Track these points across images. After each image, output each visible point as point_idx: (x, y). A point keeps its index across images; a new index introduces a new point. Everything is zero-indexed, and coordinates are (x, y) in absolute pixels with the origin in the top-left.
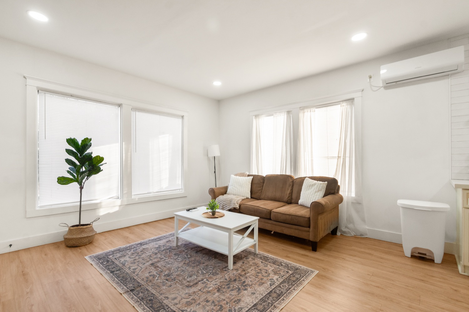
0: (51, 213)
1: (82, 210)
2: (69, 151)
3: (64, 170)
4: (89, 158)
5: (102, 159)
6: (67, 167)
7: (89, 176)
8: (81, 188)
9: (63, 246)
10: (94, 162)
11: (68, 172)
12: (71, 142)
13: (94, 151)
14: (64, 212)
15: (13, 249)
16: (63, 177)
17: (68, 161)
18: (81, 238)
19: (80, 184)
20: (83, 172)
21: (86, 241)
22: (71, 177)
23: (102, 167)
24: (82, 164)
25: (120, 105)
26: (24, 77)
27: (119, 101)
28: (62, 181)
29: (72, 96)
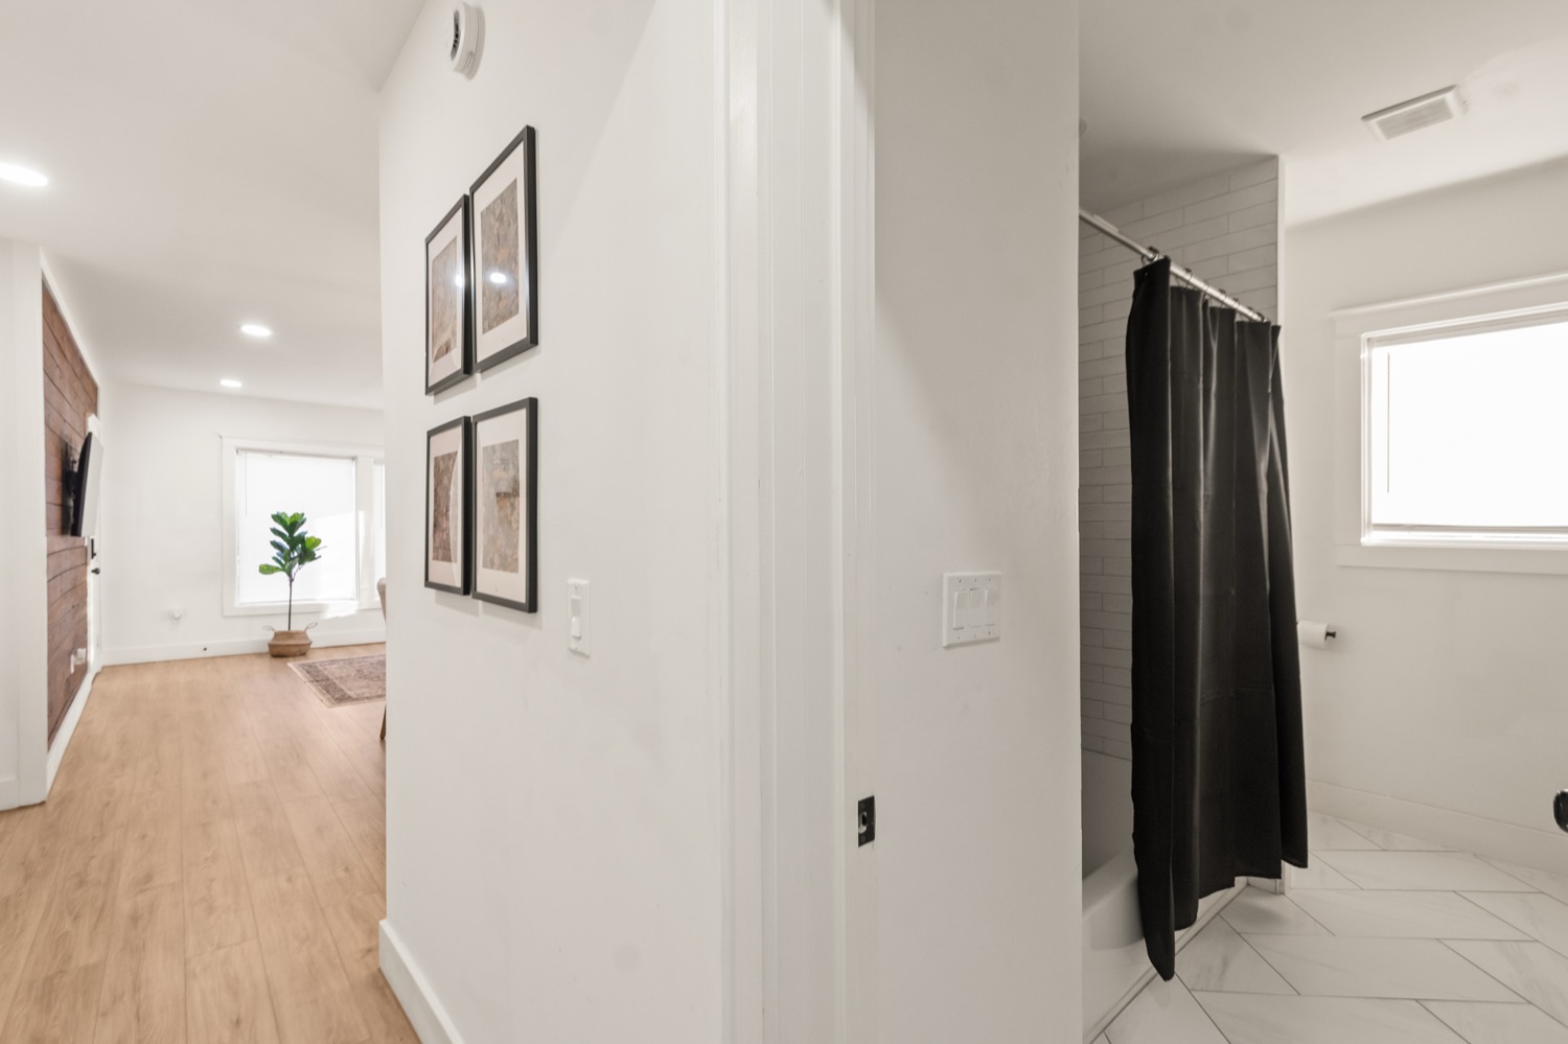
0: (253, 614)
1: (292, 611)
2: (275, 531)
3: (269, 555)
4: (301, 539)
5: (318, 542)
6: (275, 552)
7: (301, 562)
8: (291, 580)
9: (269, 656)
10: (308, 545)
11: (274, 558)
12: (278, 518)
13: (307, 530)
14: (268, 613)
15: (207, 654)
16: (267, 566)
17: (275, 545)
18: (288, 646)
19: (289, 574)
20: (295, 558)
21: (294, 650)
22: (278, 565)
23: (317, 554)
24: (293, 548)
25: (354, 458)
26: (220, 437)
27: (353, 453)
28: (266, 570)
29: (281, 453)
